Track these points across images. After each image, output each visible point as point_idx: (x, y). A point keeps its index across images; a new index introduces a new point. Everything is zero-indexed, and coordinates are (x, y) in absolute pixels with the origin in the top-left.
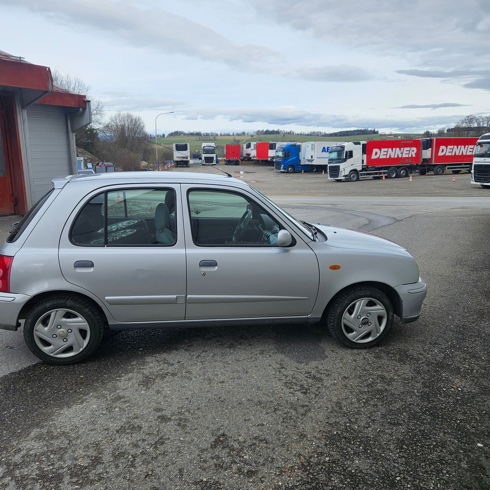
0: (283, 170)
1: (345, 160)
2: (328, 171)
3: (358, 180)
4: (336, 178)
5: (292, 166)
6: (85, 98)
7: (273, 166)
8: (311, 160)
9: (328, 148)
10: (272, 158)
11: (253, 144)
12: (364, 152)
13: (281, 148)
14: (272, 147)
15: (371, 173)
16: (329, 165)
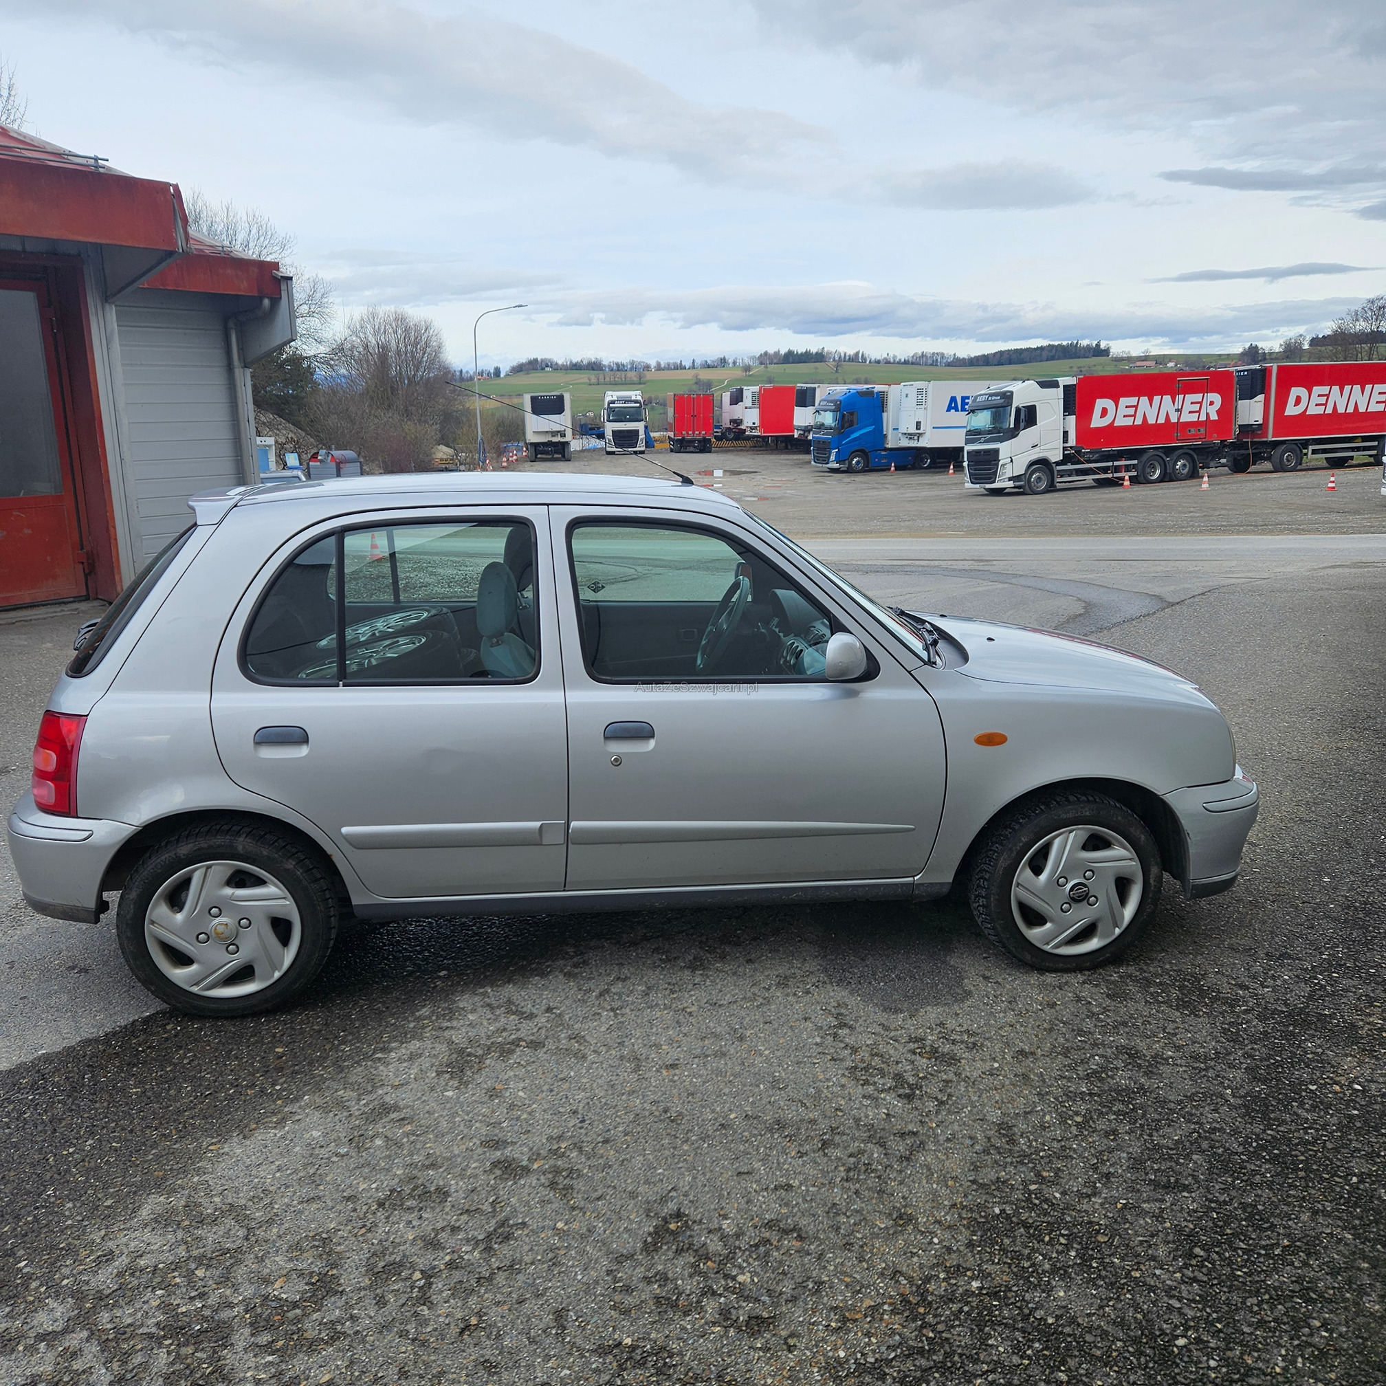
0: (836, 466)
1: (1013, 434)
2: (965, 464)
3: (1051, 488)
4: (988, 486)
5: (862, 453)
6: (278, 270)
7: (808, 452)
8: (914, 434)
9: (964, 398)
10: (805, 431)
11: (749, 392)
12: (1068, 410)
13: (829, 401)
14: (805, 398)
15: (1090, 469)
16: (967, 448)
